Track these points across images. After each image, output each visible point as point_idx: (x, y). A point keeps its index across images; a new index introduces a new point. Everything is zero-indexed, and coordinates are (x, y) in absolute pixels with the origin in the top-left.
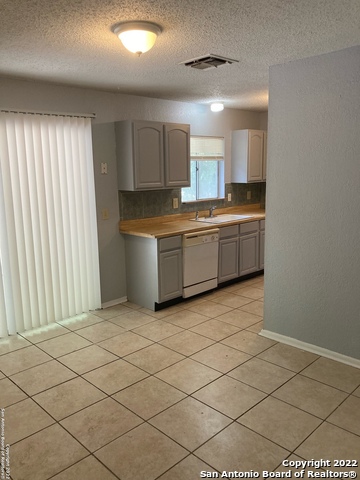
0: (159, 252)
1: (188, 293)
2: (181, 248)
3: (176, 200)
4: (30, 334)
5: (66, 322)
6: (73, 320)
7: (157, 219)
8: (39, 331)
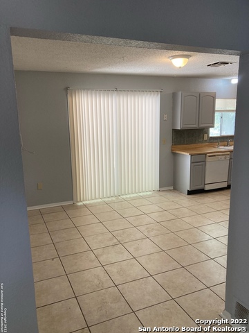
0: (191, 163)
1: (207, 188)
2: (205, 161)
3: (206, 135)
4: (124, 197)
5: (141, 194)
6: (145, 194)
7: (193, 146)
8: (128, 196)
